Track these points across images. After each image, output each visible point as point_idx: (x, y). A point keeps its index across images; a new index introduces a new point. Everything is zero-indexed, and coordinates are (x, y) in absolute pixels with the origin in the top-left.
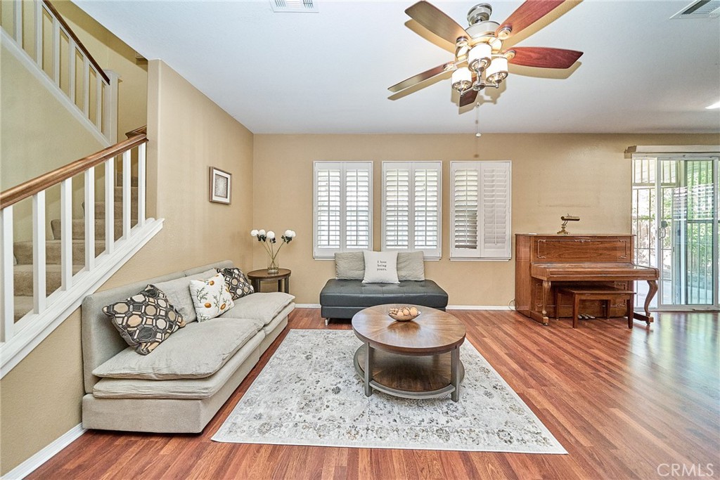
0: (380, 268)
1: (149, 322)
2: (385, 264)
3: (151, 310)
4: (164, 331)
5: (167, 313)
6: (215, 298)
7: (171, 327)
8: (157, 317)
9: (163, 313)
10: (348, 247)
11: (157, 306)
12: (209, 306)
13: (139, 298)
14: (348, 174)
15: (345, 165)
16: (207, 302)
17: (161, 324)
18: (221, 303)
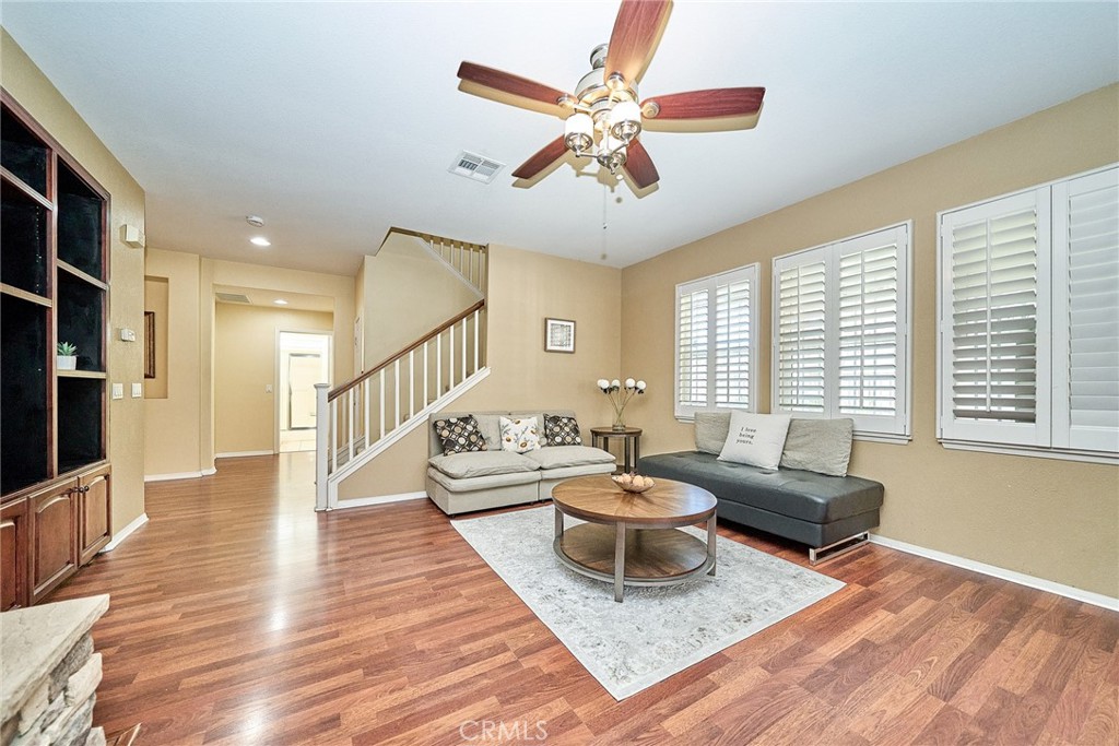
0: (742, 438)
1: (454, 436)
2: (751, 434)
3: (458, 430)
4: (463, 446)
5: (469, 435)
6: (516, 435)
7: (469, 445)
8: (460, 435)
9: (466, 434)
10: (719, 405)
11: (464, 429)
12: (509, 440)
13: (453, 420)
14: (719, 293)
15: (714, 279)
16: (509, 437)
17: (462, 441)
18: (522, 441)
